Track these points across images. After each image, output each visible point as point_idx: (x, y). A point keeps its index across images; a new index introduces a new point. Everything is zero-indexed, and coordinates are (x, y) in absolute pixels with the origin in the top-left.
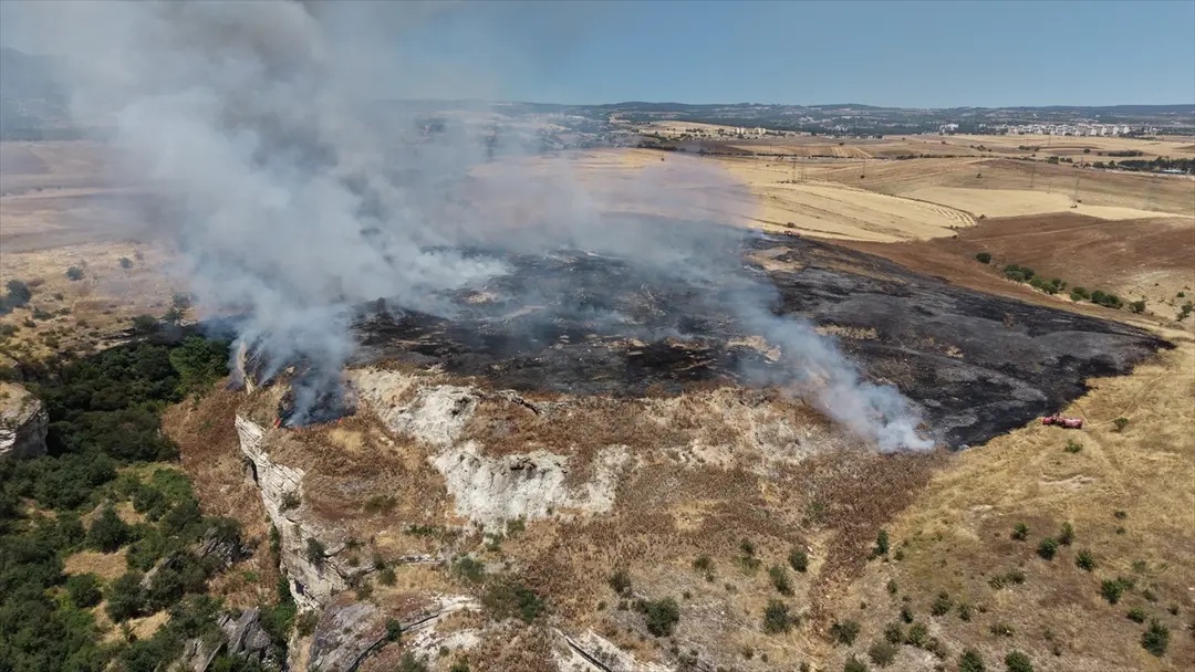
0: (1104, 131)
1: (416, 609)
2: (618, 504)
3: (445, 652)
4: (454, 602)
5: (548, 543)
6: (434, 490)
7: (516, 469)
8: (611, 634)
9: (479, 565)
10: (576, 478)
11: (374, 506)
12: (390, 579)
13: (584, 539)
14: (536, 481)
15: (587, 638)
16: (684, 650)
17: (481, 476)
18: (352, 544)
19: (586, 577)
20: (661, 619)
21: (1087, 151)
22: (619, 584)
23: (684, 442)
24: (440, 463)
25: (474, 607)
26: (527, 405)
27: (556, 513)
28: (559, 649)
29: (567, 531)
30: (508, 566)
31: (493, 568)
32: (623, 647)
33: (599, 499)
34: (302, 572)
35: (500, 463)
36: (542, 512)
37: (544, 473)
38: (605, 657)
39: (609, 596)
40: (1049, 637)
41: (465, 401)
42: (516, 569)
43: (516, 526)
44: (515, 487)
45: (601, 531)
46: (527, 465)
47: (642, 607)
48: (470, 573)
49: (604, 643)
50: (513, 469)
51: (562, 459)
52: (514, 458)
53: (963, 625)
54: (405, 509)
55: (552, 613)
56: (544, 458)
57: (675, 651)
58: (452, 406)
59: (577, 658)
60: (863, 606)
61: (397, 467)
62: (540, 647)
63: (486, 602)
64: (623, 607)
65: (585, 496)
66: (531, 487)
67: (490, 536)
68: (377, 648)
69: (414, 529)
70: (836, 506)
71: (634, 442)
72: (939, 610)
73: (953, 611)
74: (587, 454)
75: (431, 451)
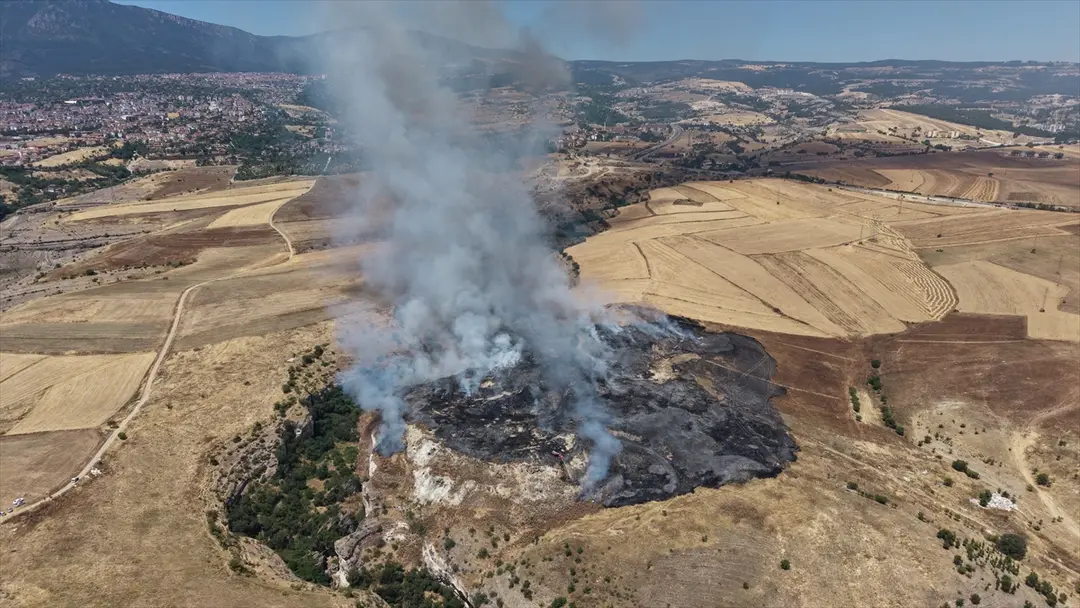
1: (390, 524)
2: (461, 503)
3: (393, 539)
4: (402, 524)
5: (435, 511)
6: (411, 485)
8: (436, 546)
9: (413, 514)
10: (454, 490)
11: (391, 486)
12: (385, 512)
13: (445, 513)
14: (442, 488)
15: (430, 545)
16: (450, 556)
17: (427, 482)
18: (378, 498)
19: (439, 526)
20: (450, 545)
22: (446, 531)
23: (495, 484)
24: (416, 474)
25: (407, 527)
26: (452, 456)
27: (442, 501)
28: (424, 547)
29: (443, 509)
30: (421, 516)
31: (417, 516)
32: (436, 551)
33: (457, 500)
35: (434, 478)
36: (438, 500)
37: (445, 485)
38: (431, 552)
39: (443, 534)
40: (542, 579)
41: (434, 449)
42: (423, 518)
43: (429, 503)
44: (435, 488)
45: (451, 512)
46: (441, 481)
47: (448, 540)
48: (410, 515)
49: (433, 548)
50: (437, 481)
51: (453, 482)
52: (438, 478)
53: (524, 569)
54: (400, 489)
55: (427, 535)
56: (448, 480)
57: (448, 556)
58: (429, 451)
59: (427, 551)
60: (512, 557)
61: (403, 472)
62: (420, 545)
63: (411, 527)
64: (443, 538)
65: (453, 497)
66: (439, 490)
67: (420, 504)
68: (374, 533)
69: (399, 496)
70: (540, 520)
71: (478, 480)
73: (526, 564)
74: (461, 482)
75: (417, 468)
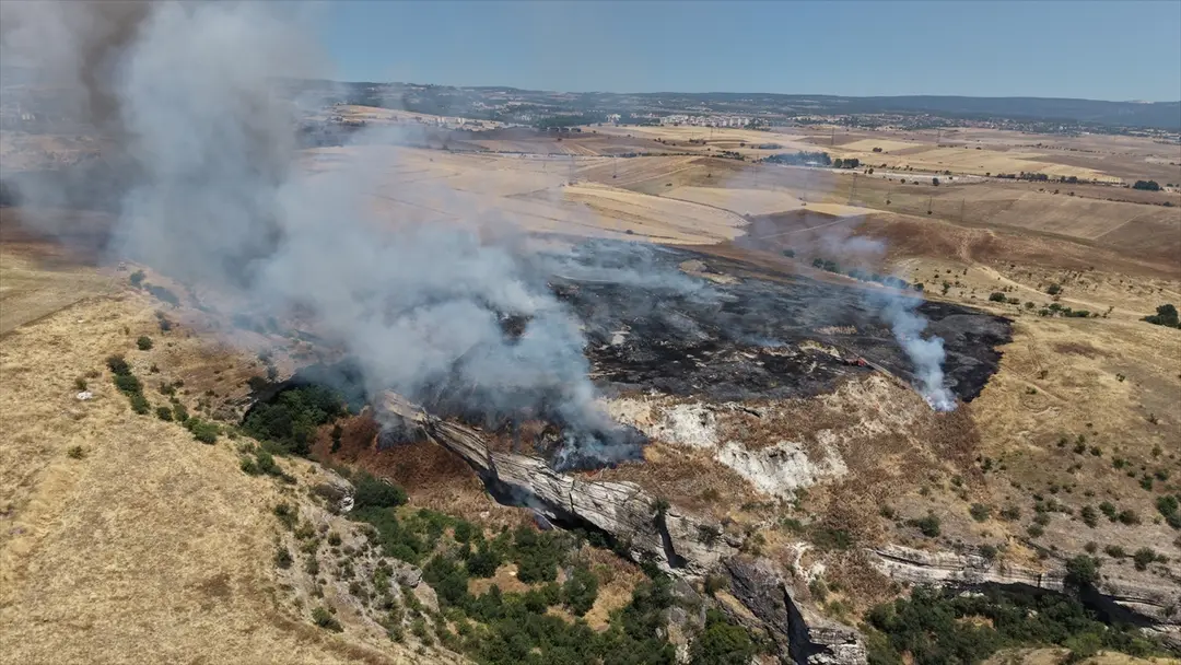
0: (731, 122)
2: (849, 467)
3: (818, 577)
4: (799, 547)
5: (827, 499)
6: (735, 479)
7: (773, 456)
8: (904, 542)
9: (797, 522)
10: (816, 456)
11: (707, 498)
12: (761, 541)
13: (849, 492)
14: (791, 462)
15: (891, 548)
16: (953, 541)
17: (754, 465)
18: (725, 524)
19: (867, 514)
20: (929, 528)
21: (743, 145)
22: (887, 514)
23: (857, 421)
24: (723, 460)
25: (810, 547)
26: (749, 412)
27: (819, 480)
28: (873, 560)
29: (834, 489)
30: (814, 518)
31: (805, 521)
32: (918, 548)
33: (838, 466)
34: (689, 551)
35: (762, 453)
36: (810, 481)
37: (792, 456)
38: (910, 556)
39: (891, 524)
40: (1109, 492)
41: (704, 415)
42: (819, 519)
43: (800, 493)
44: (780, 468)
45: (854, 485)
46: (779, 453)
47: (912, 523)
48: (794, 527)
49: (904, 548)
50: (771, 456)
51: (798, 445)
52: (769, 449)
53: (1070, 496)
55: (859, 540)
56: (788, 447)
57: (949, 543)
58: (697, 419)
59: (888, 562)
60: (1008, 498)
61: (701, 469)
62: (861, 561)
63: (815, 543)
64: (899, 526)
65: (828, 466)
66: (789, 467)
67: (790, 502)
69: (743, 507)
71: (832, 426)
72: (1054, 491)
73: (1061, 490)
74: (811, 438)
75: (709, 453)
